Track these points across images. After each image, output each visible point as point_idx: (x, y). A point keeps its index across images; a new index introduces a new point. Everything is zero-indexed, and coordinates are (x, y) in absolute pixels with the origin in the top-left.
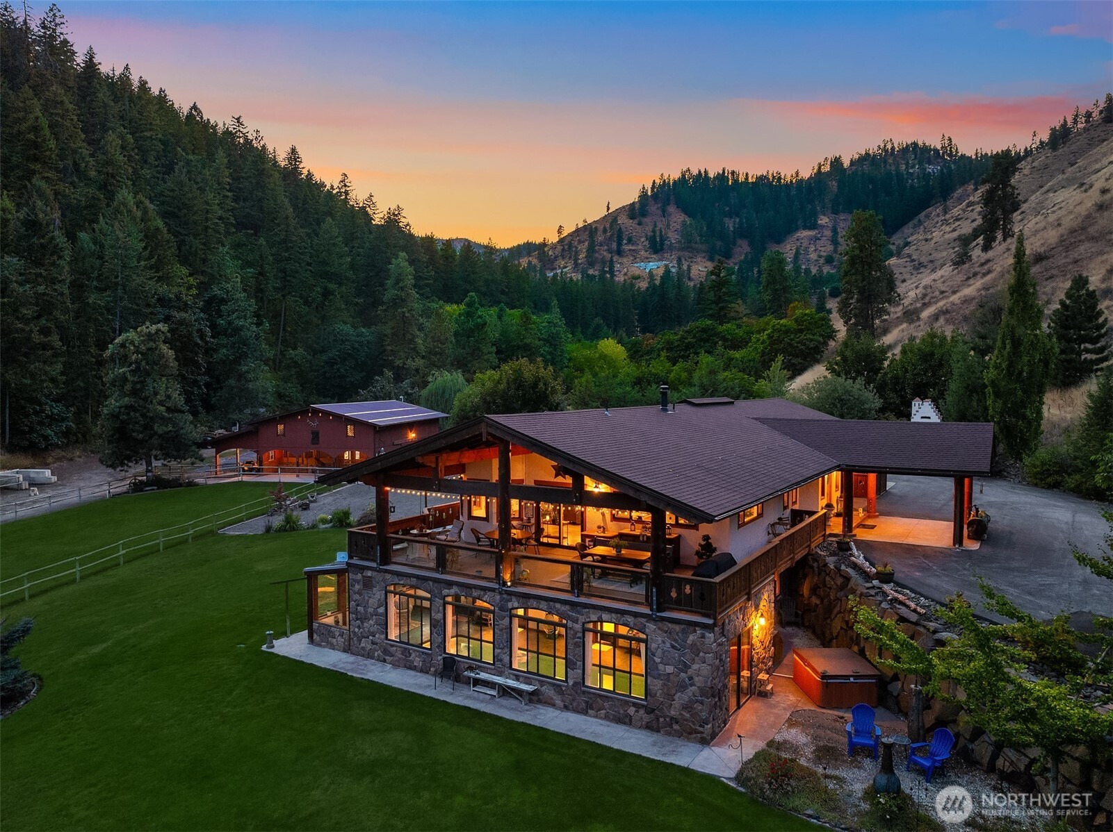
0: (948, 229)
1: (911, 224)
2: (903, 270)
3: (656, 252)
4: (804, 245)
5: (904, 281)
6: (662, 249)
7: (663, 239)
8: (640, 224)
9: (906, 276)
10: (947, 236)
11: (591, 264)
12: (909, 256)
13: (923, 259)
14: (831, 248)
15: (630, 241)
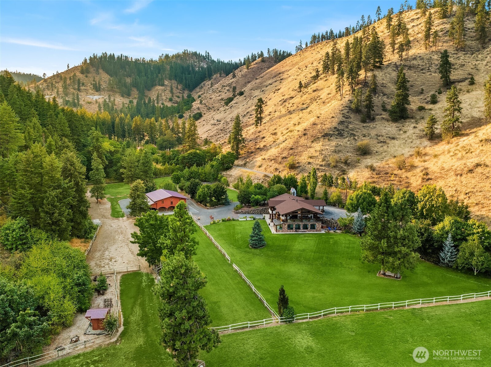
0: (217, 95)
1: (198, 87)
2: (203, 109)
3: (97, 91)
4: (160, 93)
5: (205, 114)
6: (100, 90)
7: (100, 85)
8: (87, 77)
9: (205, 112)
10: (217, 98)
11: (66, 95)
12: (205, 104)
13: (210, 106)
14: (170, 95)
15: (83, 84)
